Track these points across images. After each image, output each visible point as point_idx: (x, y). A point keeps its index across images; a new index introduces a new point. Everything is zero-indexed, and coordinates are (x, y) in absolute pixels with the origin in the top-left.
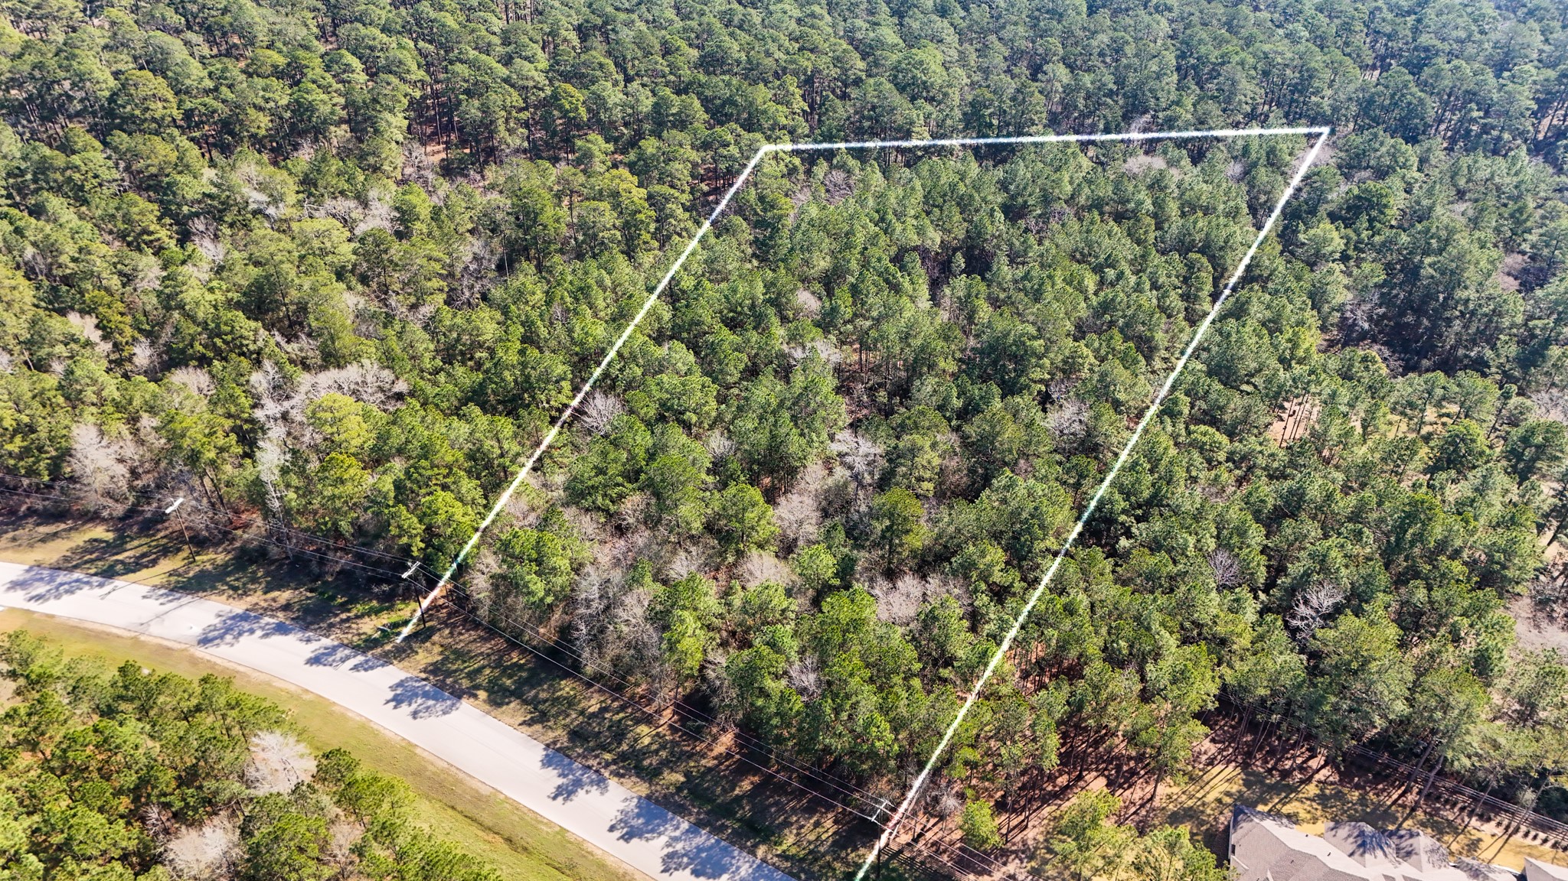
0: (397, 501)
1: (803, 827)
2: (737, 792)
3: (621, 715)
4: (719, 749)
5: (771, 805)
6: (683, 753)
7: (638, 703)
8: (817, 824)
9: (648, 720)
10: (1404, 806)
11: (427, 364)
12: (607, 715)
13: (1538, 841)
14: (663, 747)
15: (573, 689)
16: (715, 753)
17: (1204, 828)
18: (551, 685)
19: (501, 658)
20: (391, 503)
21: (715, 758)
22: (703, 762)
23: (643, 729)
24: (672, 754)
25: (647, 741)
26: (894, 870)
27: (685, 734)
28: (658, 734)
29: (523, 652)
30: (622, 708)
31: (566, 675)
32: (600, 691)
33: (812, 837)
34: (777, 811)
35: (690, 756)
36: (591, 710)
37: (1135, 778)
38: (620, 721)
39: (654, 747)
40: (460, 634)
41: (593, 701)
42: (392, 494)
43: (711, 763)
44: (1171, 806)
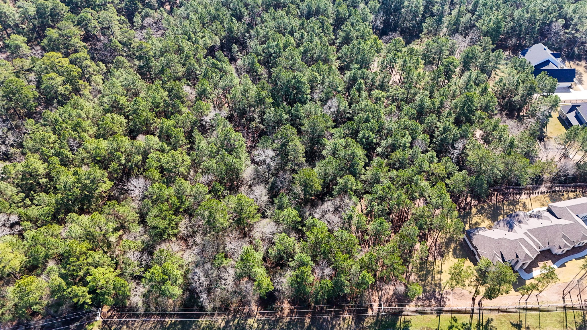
0: (68, 284)
1: (340, 324)
2: (306, 325)
3: (237, 320)
4: (286, 311)
5: (322, 323)
6: (274, 321)
7: (239, 310)
8: (344, 319)
9: (249, 315)
10: (499, 202)
11: (17, 199)
12: (231, 324)
13: (537, 194)
14: (264, 324)
15: (206, 321)
16: (286, 314)
17: (457, 243)
18: (196, 325)
19: (162, 324)
20: (65, 288)
21: (287, 316)
22: (284, 321)
23: (250, 321)
24: (270, 325)
25: (256, 325)
26: (382, 321)
27: (268, 313)
28: (258, 320)
29: (170, 315)
30: (234, 316)
31: (199, 316)
32: (219, 315)
33: (346, 326)
34: (327, 323)
35: (278, 321)
36: (222, 325)
37: (426, 236)
38: (238, 323)
39: (261, 326)
40: (133, 325)
41: (220, 321)
42: (64, 284)
43: (287, 319)
44: (443, 241)
